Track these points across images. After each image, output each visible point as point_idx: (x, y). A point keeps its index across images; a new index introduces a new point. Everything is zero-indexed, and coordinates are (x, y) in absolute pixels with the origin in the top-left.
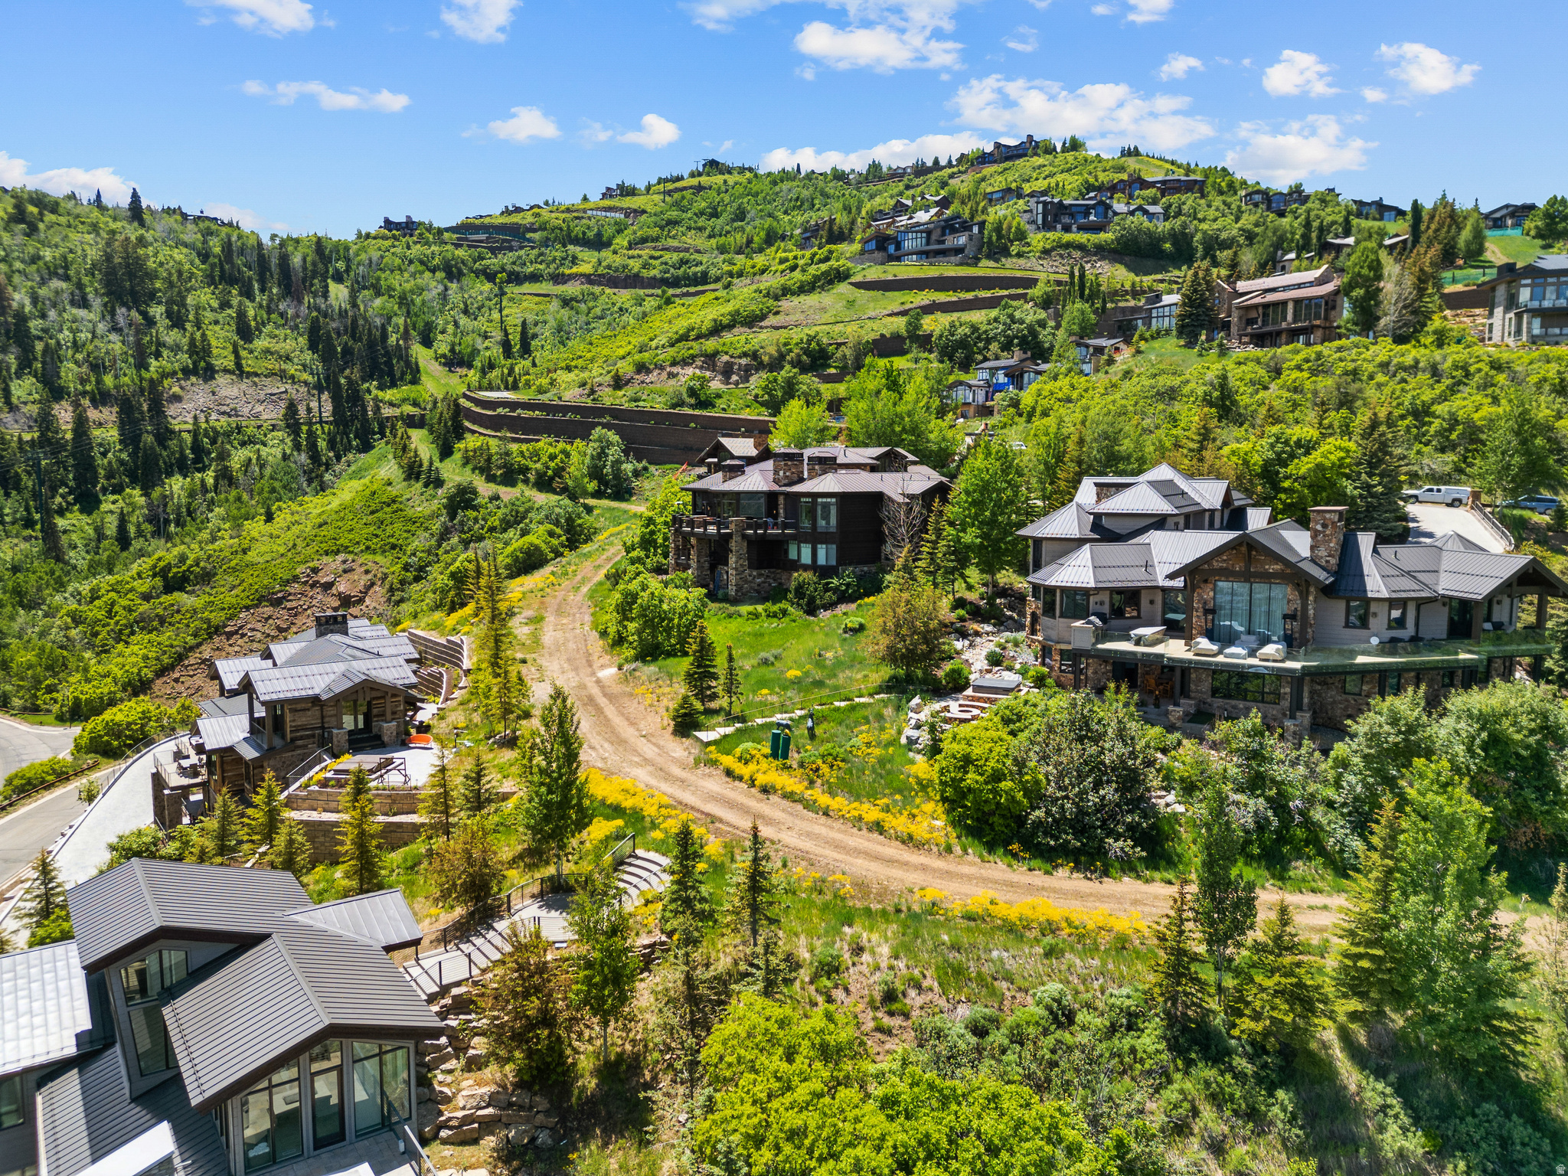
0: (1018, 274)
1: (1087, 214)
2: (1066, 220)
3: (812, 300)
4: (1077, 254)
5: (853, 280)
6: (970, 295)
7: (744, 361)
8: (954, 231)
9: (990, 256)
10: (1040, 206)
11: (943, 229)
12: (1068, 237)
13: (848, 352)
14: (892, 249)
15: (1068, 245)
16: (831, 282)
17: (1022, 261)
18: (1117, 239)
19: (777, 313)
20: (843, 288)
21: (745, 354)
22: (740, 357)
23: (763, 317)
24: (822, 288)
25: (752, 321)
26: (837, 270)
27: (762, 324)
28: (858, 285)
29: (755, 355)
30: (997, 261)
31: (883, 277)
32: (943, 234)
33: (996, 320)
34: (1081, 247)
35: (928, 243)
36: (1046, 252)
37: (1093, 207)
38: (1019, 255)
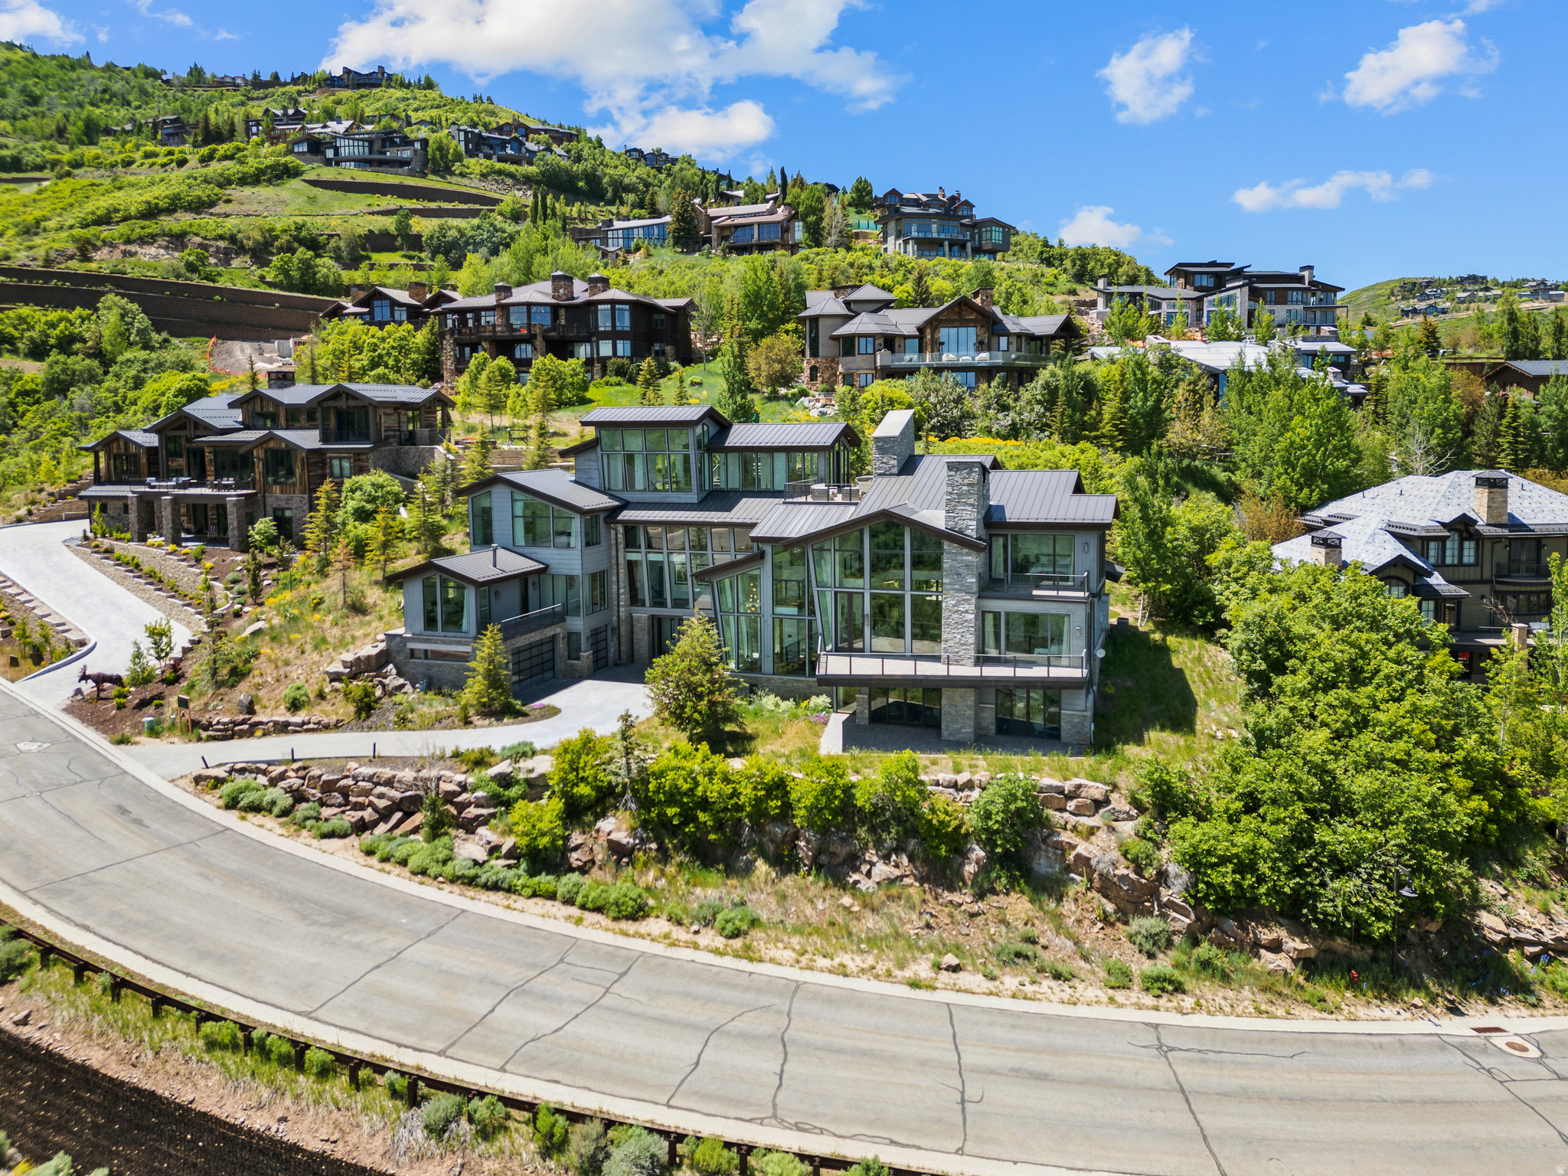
0: (474, 191)
1: (504, 148)
2: (486, 150)
3: (264, 191)
4: (509, 181)
5: (306, 177)
6: (433, 205)
7: (222, 244)
8: (393, 144)
9: (435, 172)
10: (462, 134)
11: (384, 141)
12: (499, 165)
13: (342, 244)
14: (330, 153)
15: (500, 172)
16: (279, 177)
17: (465, 181)
18: (543, 173)
19: (228, 201)
20: (295, 183)
21: (221, 237)
22: (215, 239)
23: (212, 204)
24: (270, 182)
25: (199, 207)
26: (285, 165)
27: (212, 210)
28: (314, 183)
29: (233, 239)
30: (443, 177)
31: (340, 178)
32: (384, 146)
33: (479, 227)
34: (511, 175)
35: (370, 152)
36: (484, 176)
37: (509, 142)
38: (462, 175)
